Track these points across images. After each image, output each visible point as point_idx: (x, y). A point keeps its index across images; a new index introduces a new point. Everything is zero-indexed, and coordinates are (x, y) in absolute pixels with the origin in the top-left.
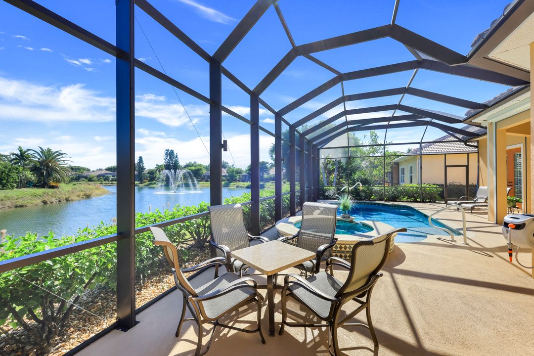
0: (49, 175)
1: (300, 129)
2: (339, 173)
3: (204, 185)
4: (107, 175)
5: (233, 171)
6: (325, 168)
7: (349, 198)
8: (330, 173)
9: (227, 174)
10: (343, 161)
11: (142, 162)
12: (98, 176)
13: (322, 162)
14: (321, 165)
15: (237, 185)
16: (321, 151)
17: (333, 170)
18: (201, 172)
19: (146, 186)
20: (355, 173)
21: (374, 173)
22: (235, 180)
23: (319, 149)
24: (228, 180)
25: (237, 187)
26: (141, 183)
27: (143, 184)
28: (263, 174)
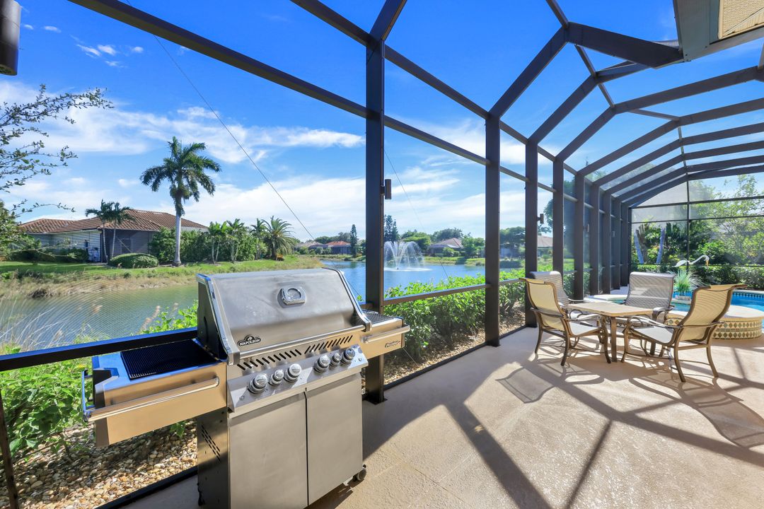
0: (277, 246)
1: (593, 177)
2: (668, 244)
3: (430, 261)
4: (318, 247)
5: (471, 242)
6: (641, 237)
7: (689, 275)
8: (649, 244)
9: (462, 246)
10: (682, 226)
11: (355, 231)
12: (310, 248)
13: (635, 228)
14: (633, 232)
15: (478, 262)
16: (634, 211)
17: (655, 241)
18: (426, 243)
19: (359, 260)
20: (703, 244)
21: (747, 243)
22: (473, 255)
23: (630, 208)
24: (462, 254)
25: (477, 265)
26: (354, 257)
27: (357, 259)
28: (518, 246)
